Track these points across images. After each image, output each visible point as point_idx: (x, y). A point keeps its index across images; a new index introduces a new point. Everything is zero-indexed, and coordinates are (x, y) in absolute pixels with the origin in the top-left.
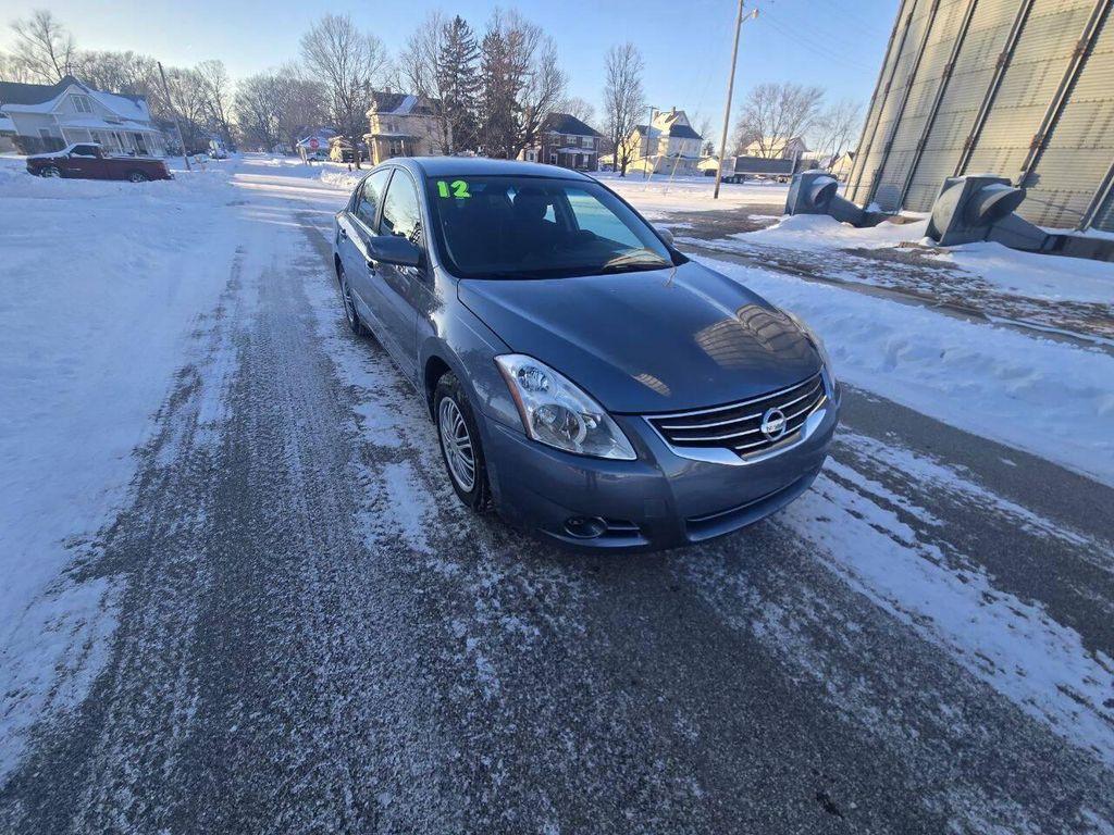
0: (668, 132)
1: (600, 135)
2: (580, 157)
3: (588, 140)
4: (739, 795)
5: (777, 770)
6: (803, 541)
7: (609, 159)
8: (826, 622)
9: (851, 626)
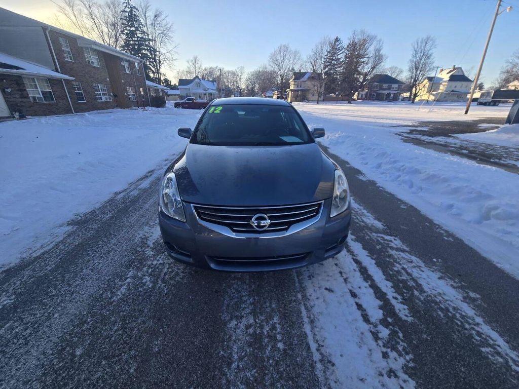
0: (448, 79)
1: (402, 83)
2: (389, 95)
3: (395, 86)
4: (144, 381)
5: (169, 383)
6: (304, 296)
7: (407, 95)
8: (269, 336)
9: (280, 345)
